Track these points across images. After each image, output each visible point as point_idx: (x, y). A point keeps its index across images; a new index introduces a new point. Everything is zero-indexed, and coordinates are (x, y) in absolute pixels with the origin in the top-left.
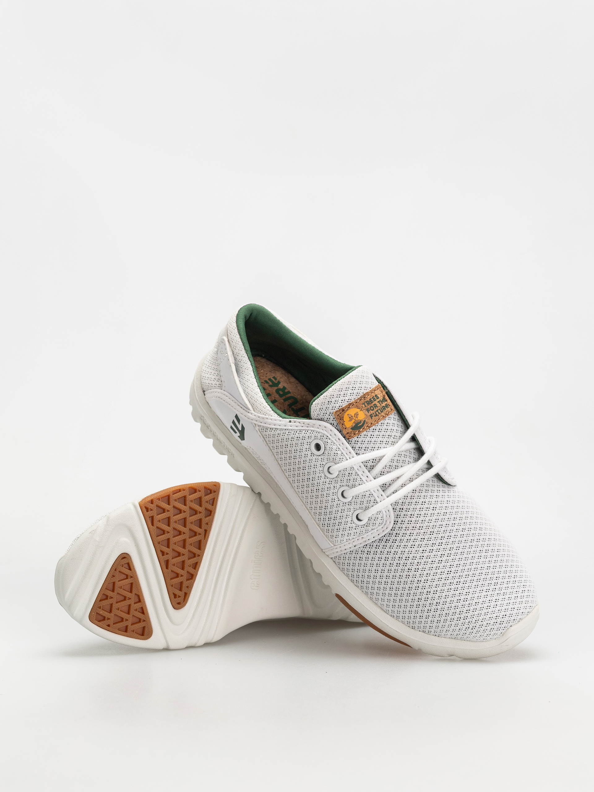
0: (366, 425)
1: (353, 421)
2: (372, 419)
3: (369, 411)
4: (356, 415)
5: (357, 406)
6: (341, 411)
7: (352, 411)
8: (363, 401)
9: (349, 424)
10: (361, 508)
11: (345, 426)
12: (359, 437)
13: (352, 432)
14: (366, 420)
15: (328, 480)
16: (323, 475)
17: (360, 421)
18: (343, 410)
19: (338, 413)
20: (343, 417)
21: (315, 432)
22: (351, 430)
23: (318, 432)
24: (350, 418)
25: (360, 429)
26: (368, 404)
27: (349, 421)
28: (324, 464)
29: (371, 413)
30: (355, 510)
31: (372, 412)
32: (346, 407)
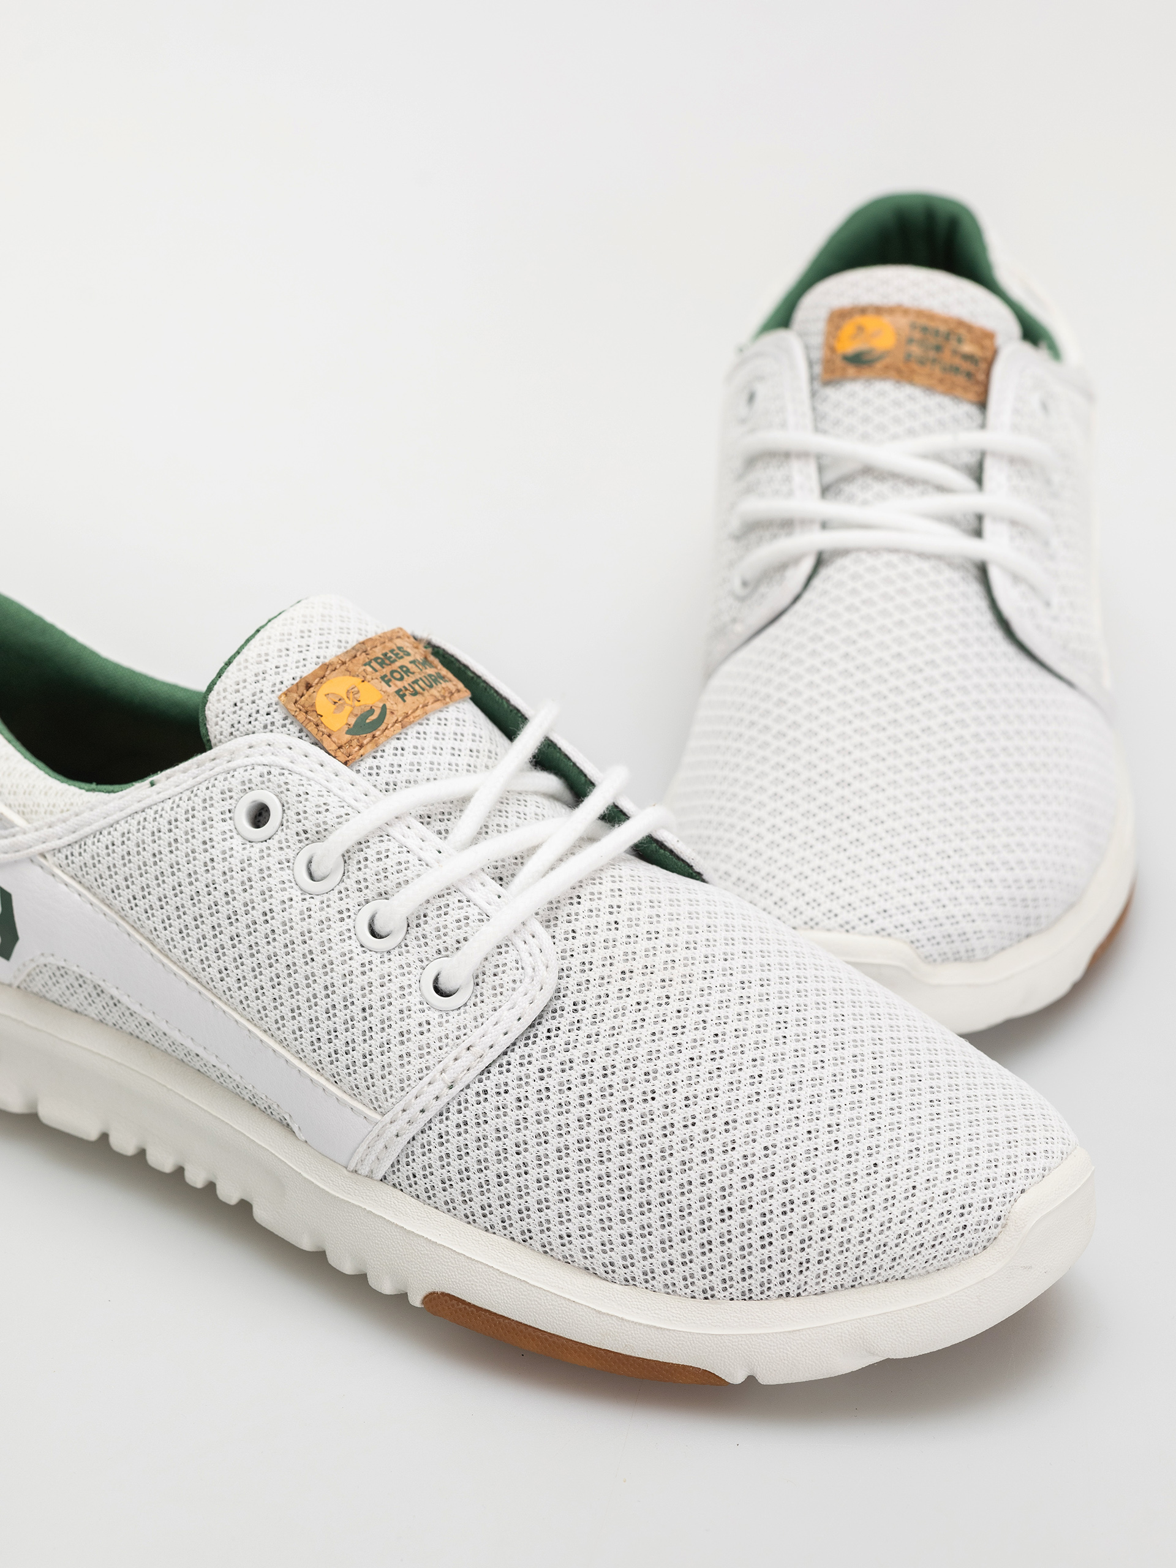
0: (389, 719)
1: (348, 709)
2: (404, 701)
3: (390, 680)
4: (352, 693)
5: (347, 670)
6: (302, 689)
7: (338, 684)
8: (362, 658)
9: (337, 721)
10: (443, 953)
11: (326, 727)
12: (379, 754)
13: (355, 743)
14: (388, 706)
15: (315, 903)
16: (296, 894)
17: (368, 708)
18: (308, 686)
19: (295, 696)
20: (313, 705)
21: (241, 770)
22: (348, 737)
23: (249, 768)
24: (335, 703)
25: (376, 729)
26: (382, 664)
27: (334, 713)
28: (291, 856)
29: (396, 685)
30: (424, 964)
31: (400, 684)
32: (314, 674)
